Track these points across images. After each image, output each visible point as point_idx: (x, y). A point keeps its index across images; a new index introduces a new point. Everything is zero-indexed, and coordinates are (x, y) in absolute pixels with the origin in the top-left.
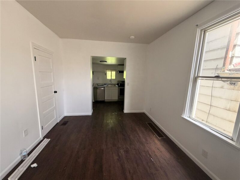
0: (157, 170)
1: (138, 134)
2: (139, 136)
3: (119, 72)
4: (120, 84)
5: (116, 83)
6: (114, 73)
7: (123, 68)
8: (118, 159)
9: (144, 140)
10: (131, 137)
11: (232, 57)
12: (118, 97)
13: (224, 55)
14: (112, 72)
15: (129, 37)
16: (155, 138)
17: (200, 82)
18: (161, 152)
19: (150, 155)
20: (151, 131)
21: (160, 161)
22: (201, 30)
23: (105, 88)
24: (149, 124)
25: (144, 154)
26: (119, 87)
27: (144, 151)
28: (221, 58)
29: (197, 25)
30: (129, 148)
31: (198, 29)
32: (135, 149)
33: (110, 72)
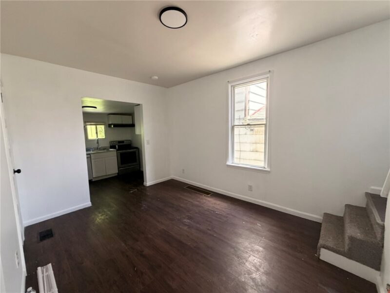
0: (227, 217)
1: (187, 200)
2: (189, 201)
3: (114, 127)
4: (118, 146)
5: (107, 145)
6: (101, 128)
7: (133, 119)
8: (188, 228)
9: (198, 203)
10: (182, 205)
11: (249, 110)
12: (118, 168)
13: (244, 107)
14: (98, 126)
15: (151, 77)
16: (205, 197)
17: (236, 130)
18: (219, 205)
19: (213, 211)
20: (196, 193)
21: (224, 211)
22: (232, 86)
23: (92, 155)
24: (189, 187)
25: (208, 213)
26: (117, 150)
27: (206, 210)
28: (242, 110)
29: (228, 81)
30: (189, 215)
31: (229, 85)
32: (196, 213)
33: (94, 127)
